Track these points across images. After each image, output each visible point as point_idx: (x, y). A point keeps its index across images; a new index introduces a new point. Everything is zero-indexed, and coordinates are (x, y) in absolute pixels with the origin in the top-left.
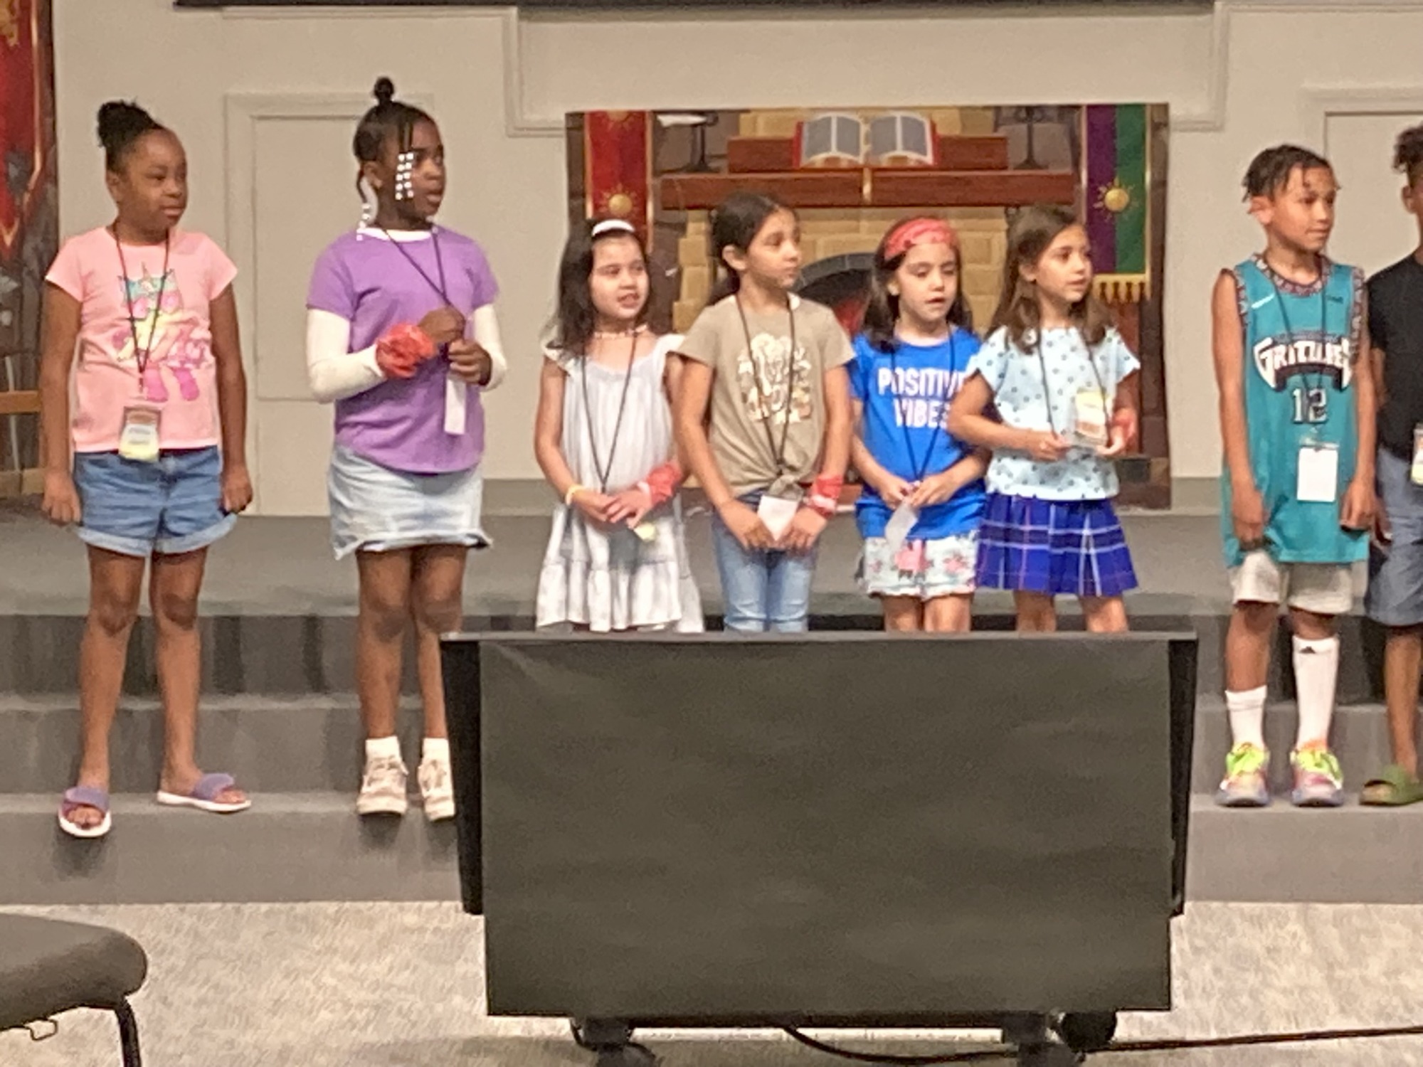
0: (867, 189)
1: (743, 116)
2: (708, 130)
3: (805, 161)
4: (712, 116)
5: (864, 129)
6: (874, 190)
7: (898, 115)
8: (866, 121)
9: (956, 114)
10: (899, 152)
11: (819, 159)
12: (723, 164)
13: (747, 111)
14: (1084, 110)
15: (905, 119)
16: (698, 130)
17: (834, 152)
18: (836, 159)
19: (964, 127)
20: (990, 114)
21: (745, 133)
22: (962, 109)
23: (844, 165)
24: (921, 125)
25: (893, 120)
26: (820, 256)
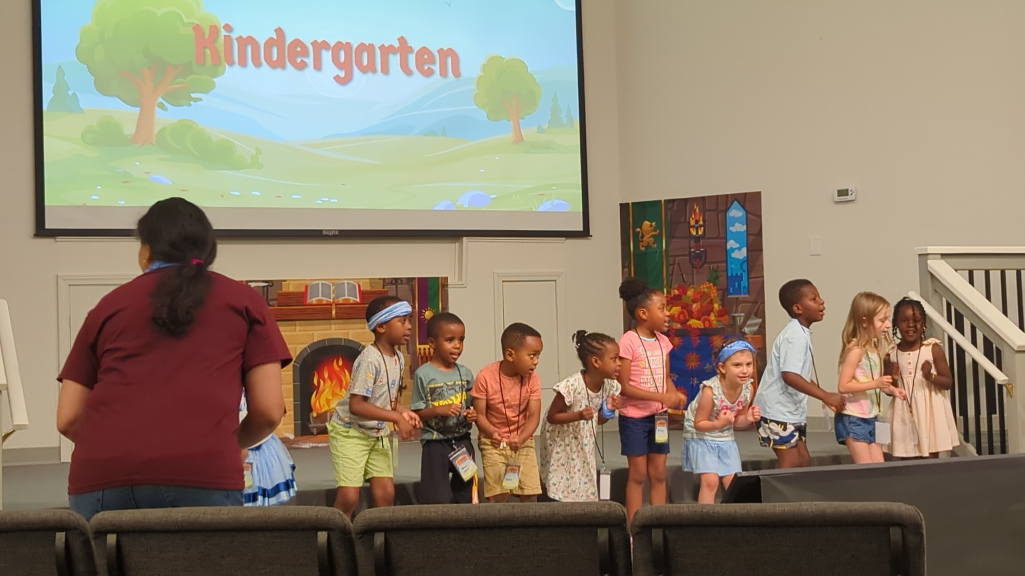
0: (334, 312)
1: (283, 283)
2: (269, 288)
3: (309, 301)
4: (271, 283)
5: (332, 288)
6: (336, 313)
7: (346, 282)
8: (333, 285)
9: (368, 281)
10: (346, 297)
11: (314, 300)
12: (275, 302)
13: (285, 281)
14: (416, 281)
15: (348, 283)
16: (266, 288)
17: (320, 298)
18: (321, 300)
19: (371, 286)
20: (381, 281)
21: (284, 290)
22: (370, 279)
23: (325, 302)
24: (355, 286)
25: (344, 283)
26: (316, 340)
